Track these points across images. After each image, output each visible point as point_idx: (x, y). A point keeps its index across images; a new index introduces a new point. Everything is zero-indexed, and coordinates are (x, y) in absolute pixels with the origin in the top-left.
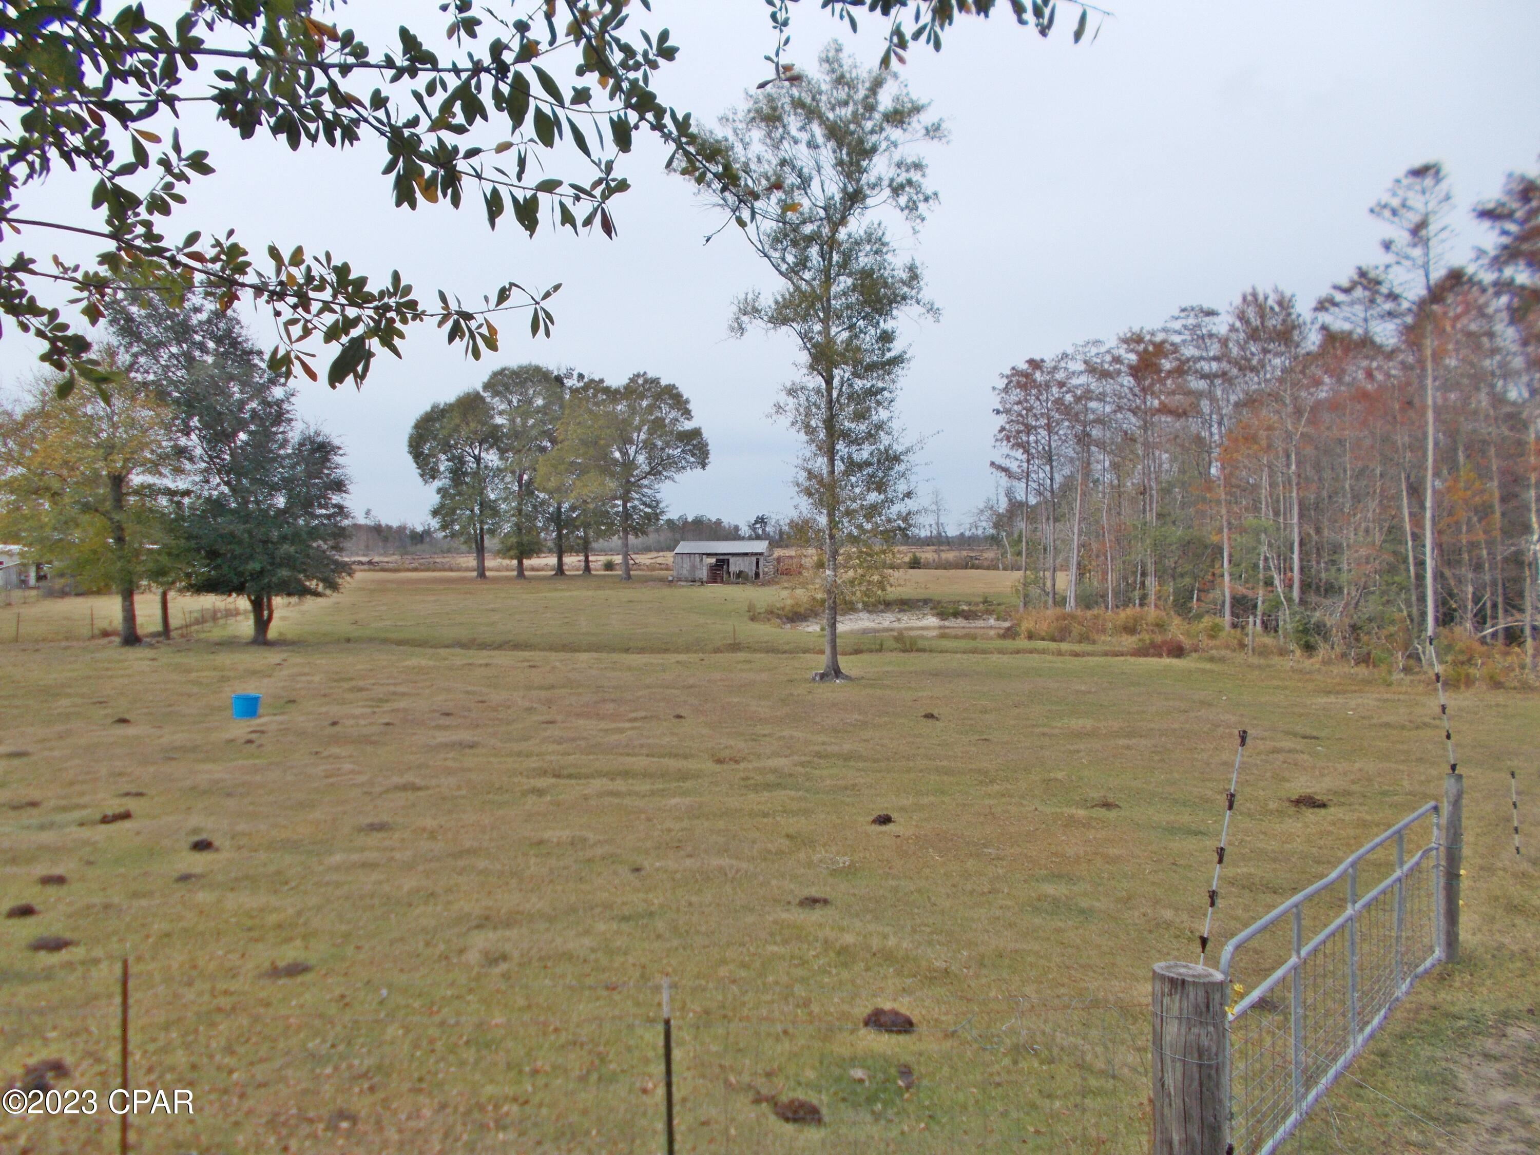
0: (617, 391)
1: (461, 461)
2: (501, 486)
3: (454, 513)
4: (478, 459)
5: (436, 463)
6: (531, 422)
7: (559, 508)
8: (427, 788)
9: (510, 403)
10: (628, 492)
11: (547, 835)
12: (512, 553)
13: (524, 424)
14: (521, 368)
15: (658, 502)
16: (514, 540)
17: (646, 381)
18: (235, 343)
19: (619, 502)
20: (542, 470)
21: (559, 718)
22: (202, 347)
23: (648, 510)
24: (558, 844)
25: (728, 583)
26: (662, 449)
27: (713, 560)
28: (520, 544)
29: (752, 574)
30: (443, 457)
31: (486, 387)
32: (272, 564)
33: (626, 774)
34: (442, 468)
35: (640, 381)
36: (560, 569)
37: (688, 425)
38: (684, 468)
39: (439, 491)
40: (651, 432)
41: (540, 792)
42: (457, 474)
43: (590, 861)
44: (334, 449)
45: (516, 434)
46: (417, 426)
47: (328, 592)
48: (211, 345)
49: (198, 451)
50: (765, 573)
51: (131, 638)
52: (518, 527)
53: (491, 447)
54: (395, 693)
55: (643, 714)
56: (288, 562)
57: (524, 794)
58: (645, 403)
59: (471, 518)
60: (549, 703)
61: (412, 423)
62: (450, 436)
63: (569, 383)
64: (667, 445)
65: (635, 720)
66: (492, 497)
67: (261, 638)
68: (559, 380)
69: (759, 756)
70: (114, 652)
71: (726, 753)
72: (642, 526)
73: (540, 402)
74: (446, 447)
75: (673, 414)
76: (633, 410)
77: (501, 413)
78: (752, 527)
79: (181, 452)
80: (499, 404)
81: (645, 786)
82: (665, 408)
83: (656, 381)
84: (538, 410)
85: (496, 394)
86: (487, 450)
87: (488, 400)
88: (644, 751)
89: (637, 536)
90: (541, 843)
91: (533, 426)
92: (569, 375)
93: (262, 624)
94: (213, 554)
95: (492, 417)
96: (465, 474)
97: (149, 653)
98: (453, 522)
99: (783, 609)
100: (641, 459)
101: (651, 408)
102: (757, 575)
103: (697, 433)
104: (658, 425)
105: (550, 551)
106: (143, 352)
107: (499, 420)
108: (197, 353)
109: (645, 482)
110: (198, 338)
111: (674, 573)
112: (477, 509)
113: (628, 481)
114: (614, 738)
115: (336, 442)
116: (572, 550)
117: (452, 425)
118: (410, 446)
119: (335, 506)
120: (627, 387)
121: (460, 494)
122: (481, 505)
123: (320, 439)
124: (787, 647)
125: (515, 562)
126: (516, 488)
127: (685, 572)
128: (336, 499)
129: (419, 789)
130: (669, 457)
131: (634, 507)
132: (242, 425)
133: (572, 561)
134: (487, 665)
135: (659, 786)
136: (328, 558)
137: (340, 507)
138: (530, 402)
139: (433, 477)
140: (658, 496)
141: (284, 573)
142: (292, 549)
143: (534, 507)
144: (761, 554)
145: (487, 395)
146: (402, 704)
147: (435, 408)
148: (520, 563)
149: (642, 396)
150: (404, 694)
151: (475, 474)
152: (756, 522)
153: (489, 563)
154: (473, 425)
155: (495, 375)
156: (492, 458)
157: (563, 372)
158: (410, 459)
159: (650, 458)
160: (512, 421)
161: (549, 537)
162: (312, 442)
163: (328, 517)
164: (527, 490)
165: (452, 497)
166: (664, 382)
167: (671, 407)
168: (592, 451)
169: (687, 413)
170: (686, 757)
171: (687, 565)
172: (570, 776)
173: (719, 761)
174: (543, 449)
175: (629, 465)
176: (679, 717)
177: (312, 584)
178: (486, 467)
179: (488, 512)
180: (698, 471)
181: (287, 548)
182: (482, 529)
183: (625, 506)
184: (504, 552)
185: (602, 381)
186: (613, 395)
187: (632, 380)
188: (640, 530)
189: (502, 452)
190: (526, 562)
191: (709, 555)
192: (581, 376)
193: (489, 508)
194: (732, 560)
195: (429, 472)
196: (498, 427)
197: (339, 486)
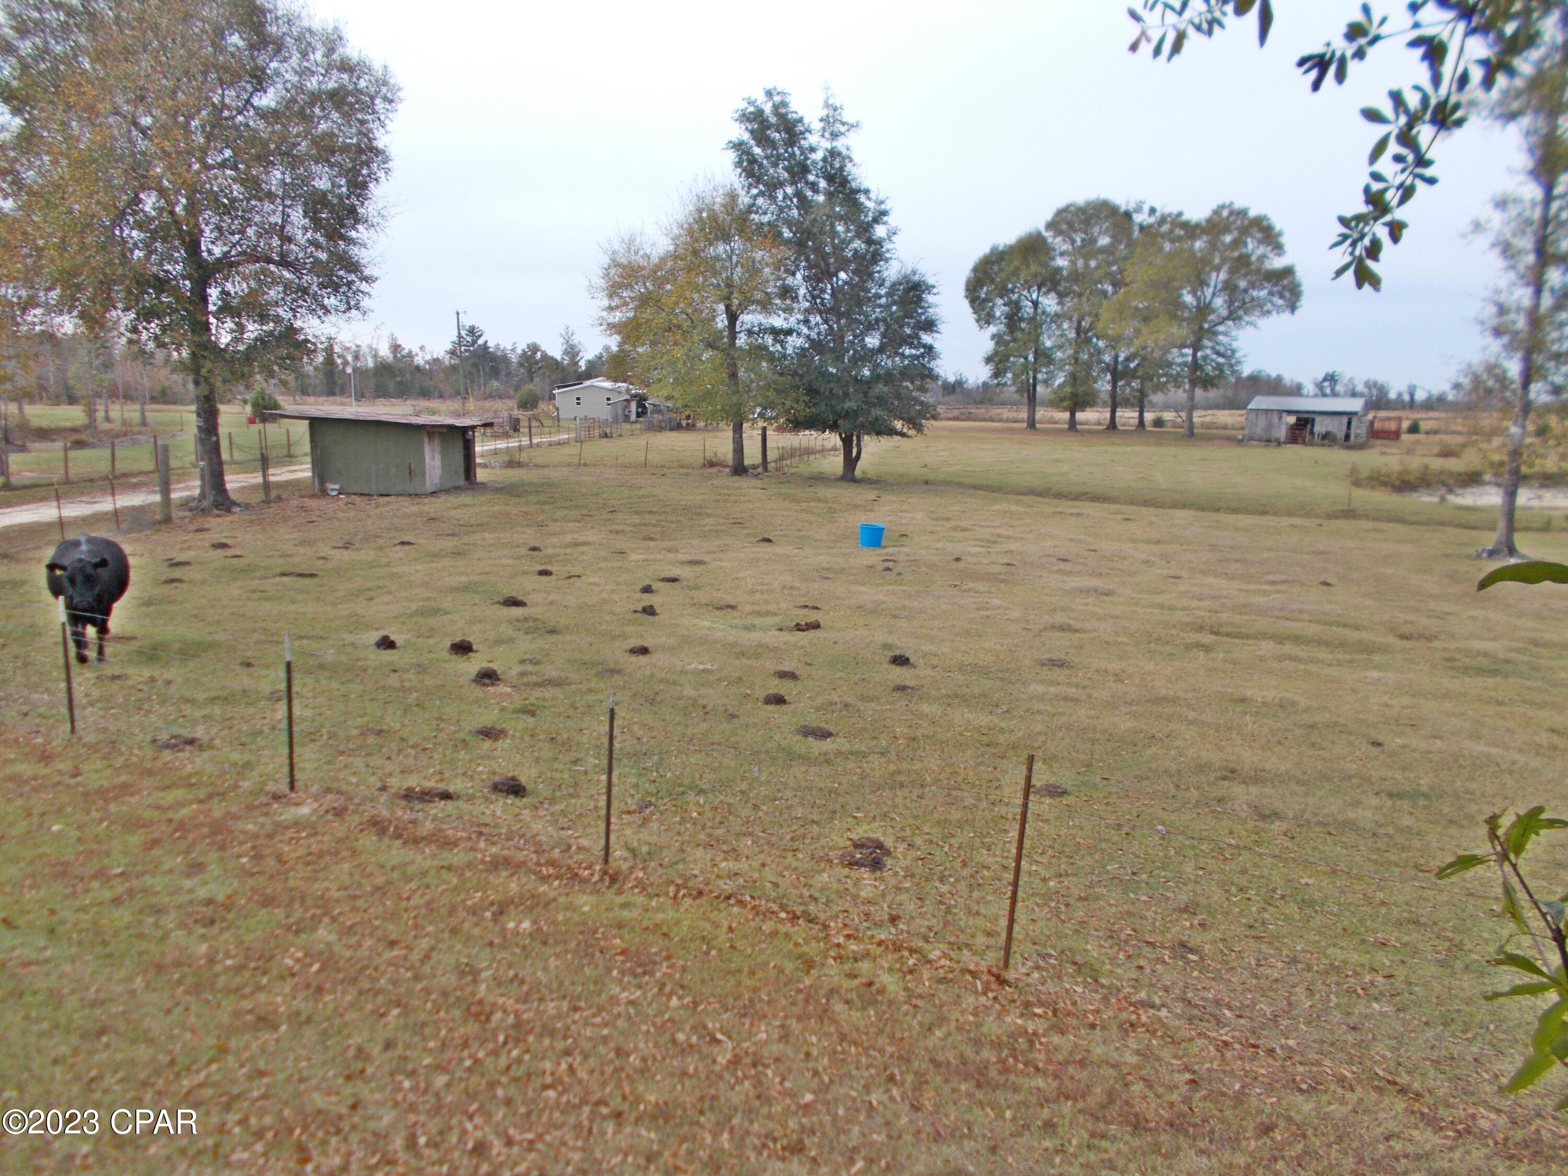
0: (1197, 226)
1: (1016, 306)
2: (1058, 333)
3: (1007, 360)
4: (1036, 304)
5: (992, 308)
6: (1093, 264)
7: (1116, 358)
8: (1084, 631)
9: (1073, 242)
10: (1200, 340)
11: (1249, 693)
12: (1065, 404)
13: (1086, 265)
14: (1089, 204)
15: (1233, 351)
16: (1068, 389)
17: (1232, 213)
18: (845, 182)
19: (1189, 351)
20: (1105, 315)
21: (1184, 573)
22: (814, 187)
23: (1221, 360)
24: (1264, 703)
25: (1311, 444)
26: (1245, 291)
27: (1292, 420)
28: (1074, 395)
29: (1341, 435)
30: (1000, 302)
31: (1050, 226)
32: (866, 403)
33: (1296, 639)
34: (998, 314)
35: (1225, 213)
36: (1112, 425)
37: (1277, 263)
38: (1269, 312)
39: (993, 337)
40: (1233, 272)
41: (1207, 649)
42: (1013, 320)
43: (1312, 726)
44: (929, 288)
45: (1075, 276)
46: (975, 270)
47: (912, 432)
48: (823, 184)
49: (802, 291)
50: (1357, 436)
51: (740, 469)
52: (1073, 378)
53: (1049, 291)
54: (999, 536)
55: (1283, 578)
56: (881, 401)
57: (1188, 647)
58: (1228, 239)
59: (1025, 367)
60: (1166, 557)
61: (970, 265)
62: (1008, 280)
63: (1138, 218)
64: (1253, 286)
65: (1273, 583)
66: (1048, 344)
67: (849, 474)
68: (1128, 215)
69: (1453, 636)
70: (725, 480)
71: (1408, 629)
72: (1213, 378)
73: (1104, 241)
74: (1003, 291)
75: (1261, 250)
76: (1213, 246)
77: (1062, 254)
78: (1319, 386)
79: (787, 292)
80: (1059, 243)
81: (1324, 655)
82: (1251, 244)
83: (1242, 213)
84: (1105, 250)
85: (1059, 233)
86: (1046, 293)
87: (1050, 240)
88: (1305, 616)
89: (1205, 389)
90: (1242, 700)
91: (1097, 268)
92: (1139, 209)
93: (851, 462)
94: (812, 392)
95: (1053, 259)
96: (1022, 319)
97: (754, 482)
98: (1005, 370)
99: (1389, 475)
100: (1219, 302)
101: (1238, 243)
102: (1347, 437)
103: (1288, 272)
104: (1242, 263)
105: (1104, 404)
106: (761, 194)
107: (1061, 262)
108: (809, 194)
109: (1221, 328)
110: (811, 178)
111: (1246, 432)
112: (1031, 358)
113: (1201, 328)
114: (1261, 600)
115: (931, 281)
116: (1127, 403)
117: (1012, 268)
118: (967, 290)
119: (925, 346)
120: (1209, 221)
121: (1015, 340)
122: (1036, 353)
123: (916, 278)
124: (1415, 518)
125: (1066, 415)
126: (1072, 335)
127: (1259, 431)
128: (926, 338)
129: (1076, 631)
130: (1253, 299)
131: (1205, 358)
132: (843, 264)
133: (1127, 416)
134: (1078, 515)
135: (1340, 656)
136: (914, 398)
137: (929, 349)
138: (1093, 241)
139: (988, 323)
140: (1235, 345)
141: (876, 412)
142: (886, 389)
143: (1091, 355)
144: (1355, 413)
145: (1048, 235)
146: (1013, 546)
147: (994, 250)
148: (1073, 415)
149: (1226, 230)
150: (1009, 537)
151: (1032, 319)
152: (1325, 380)
153: (1040, 413)
154: (1033, 268)
155: (1060, 212)
156: (1050, 303)
157: (1132, 206)
158: (966, 303)
159: (1230, 303)
160: (1073, 263)
161: (1104, 385)
162: (908, 282)
163: (917, 357)
164: (1083, 337)
165: (1006, 344)
166: (1252, 213)
167: (1260, 242)
168: (1163, 295)
169: (1278, 248)
170: (1358, 628)
171: (1262, 422)
172: (1229, 635)
173: (1404, 637)
174: (1104, 293)
175: (1204, 309)
176: (1325, 584)
177: (898, 425)
178: (1044, 312)
179: (1041, 359)
180: (1286, 316)
181: (880, 388)
182: (1035, 378)
183: (1194, 355)
184: (1056, 403)
185: (1180, 214)
186: (1192, 230)
187: (1217, 212)
188: (1207, 383)
189: (1061, 296)
190: (1080, 416)
191: (1289, 412)
192: (1152, 211)
193: (1044, 356)
194: (1318, 419)
195: (984, 316)
196: (1059, 270)
197: (930, 326)
